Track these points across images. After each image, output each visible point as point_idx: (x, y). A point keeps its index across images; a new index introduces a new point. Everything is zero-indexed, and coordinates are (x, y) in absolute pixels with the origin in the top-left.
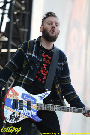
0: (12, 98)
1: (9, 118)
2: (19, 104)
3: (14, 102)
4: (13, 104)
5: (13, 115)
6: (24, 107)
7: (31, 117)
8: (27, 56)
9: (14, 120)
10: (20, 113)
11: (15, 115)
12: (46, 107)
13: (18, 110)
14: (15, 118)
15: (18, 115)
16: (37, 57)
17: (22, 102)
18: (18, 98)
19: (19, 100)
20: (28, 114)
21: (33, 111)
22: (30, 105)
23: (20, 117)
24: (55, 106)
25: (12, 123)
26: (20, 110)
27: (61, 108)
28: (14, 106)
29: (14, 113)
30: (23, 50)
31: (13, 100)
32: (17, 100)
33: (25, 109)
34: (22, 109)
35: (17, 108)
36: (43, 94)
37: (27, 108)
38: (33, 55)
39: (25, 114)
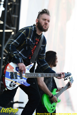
0: (10, 71)
1: (9, 86)
2: (14, 76)
3: (11, 74)
4: (11, 75)
5: (11, 84)
6: (18, 77)
7: (23, 83)
8: (27, 40)
9: (12, 87)
10: (16, 82)
11: (13, 83)
12: (32, 75)
13: (14, 79)
14: (12, 86)
15: (15, 84)
16: (32, 41)
17: (17, 74)
18: (13, 70)
19: (15, 72)
20: (21, 82)
21: (24, 79)
22: (22, 75)
23: (16, 84)
24: (38, 74)
25: (11, 89)
26: (16, 79)
27: (41, 75)
28: (12, 77)
29: (12, 82)
30: (25, 35)
31: (11, 72)
32: (13, 72)
33: (19, 79)
34: (17, 78)
35: (13, 78)
36: (29, 66)
37: (20, 78)
38: (30, 40)
39: (19, 82)
